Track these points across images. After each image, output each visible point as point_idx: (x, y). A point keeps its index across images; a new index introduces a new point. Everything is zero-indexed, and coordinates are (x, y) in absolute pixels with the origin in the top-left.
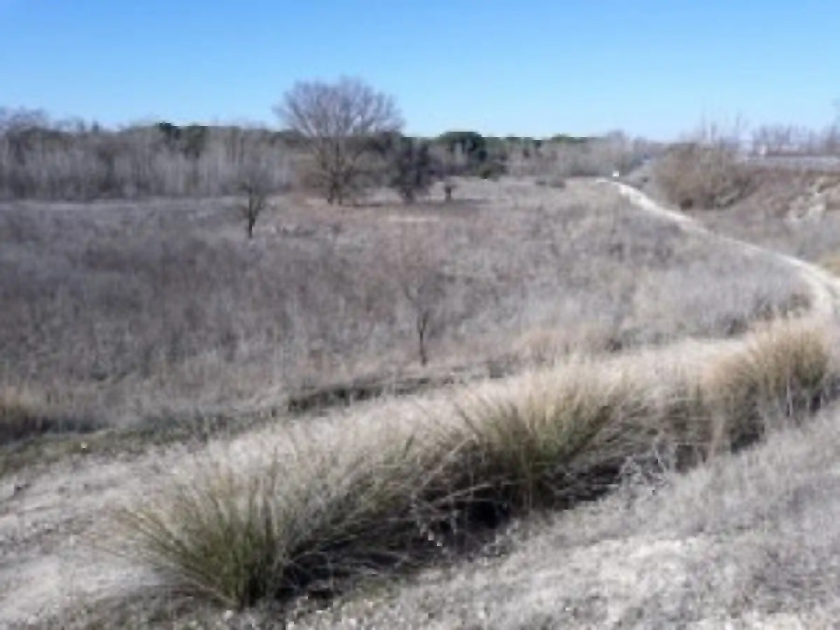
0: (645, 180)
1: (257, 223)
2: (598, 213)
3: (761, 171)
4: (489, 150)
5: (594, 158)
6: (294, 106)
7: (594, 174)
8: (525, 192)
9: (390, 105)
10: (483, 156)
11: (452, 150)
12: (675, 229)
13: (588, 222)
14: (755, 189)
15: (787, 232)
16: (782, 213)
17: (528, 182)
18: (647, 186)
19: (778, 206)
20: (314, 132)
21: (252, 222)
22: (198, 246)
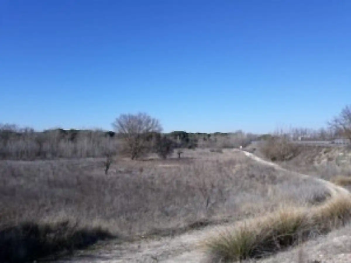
0: (254, 149)
1: (109, 168)
2: (240, 162)
3: (300, 146)
4: (190, 138)
5: (232, 141)
6: (120, 123)
7: (232, 147)
8: (207, 154)
9: (157, 122)
10: (187, 140)
11: (176, 138)
12: (273, 169)
13: (238, 166)
14: (300, 153)
15: (315, 169)
16: (312, 162)
17: (207, 150)
18: (255, 152)
19: (310, 159)
20: (127, 132)
21: (108, 168)
22: (90, 178)
